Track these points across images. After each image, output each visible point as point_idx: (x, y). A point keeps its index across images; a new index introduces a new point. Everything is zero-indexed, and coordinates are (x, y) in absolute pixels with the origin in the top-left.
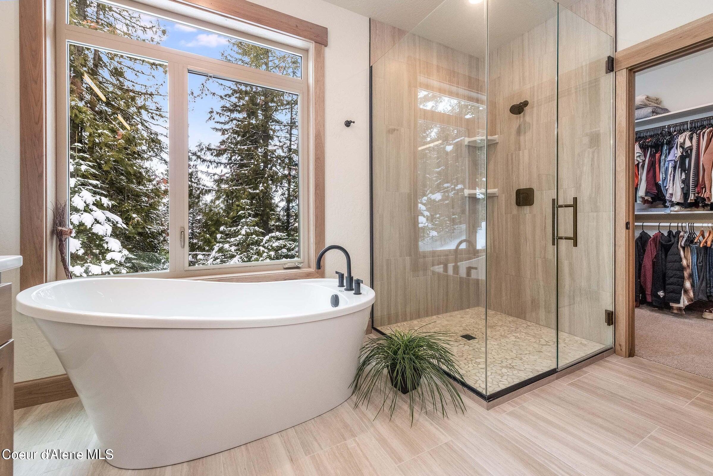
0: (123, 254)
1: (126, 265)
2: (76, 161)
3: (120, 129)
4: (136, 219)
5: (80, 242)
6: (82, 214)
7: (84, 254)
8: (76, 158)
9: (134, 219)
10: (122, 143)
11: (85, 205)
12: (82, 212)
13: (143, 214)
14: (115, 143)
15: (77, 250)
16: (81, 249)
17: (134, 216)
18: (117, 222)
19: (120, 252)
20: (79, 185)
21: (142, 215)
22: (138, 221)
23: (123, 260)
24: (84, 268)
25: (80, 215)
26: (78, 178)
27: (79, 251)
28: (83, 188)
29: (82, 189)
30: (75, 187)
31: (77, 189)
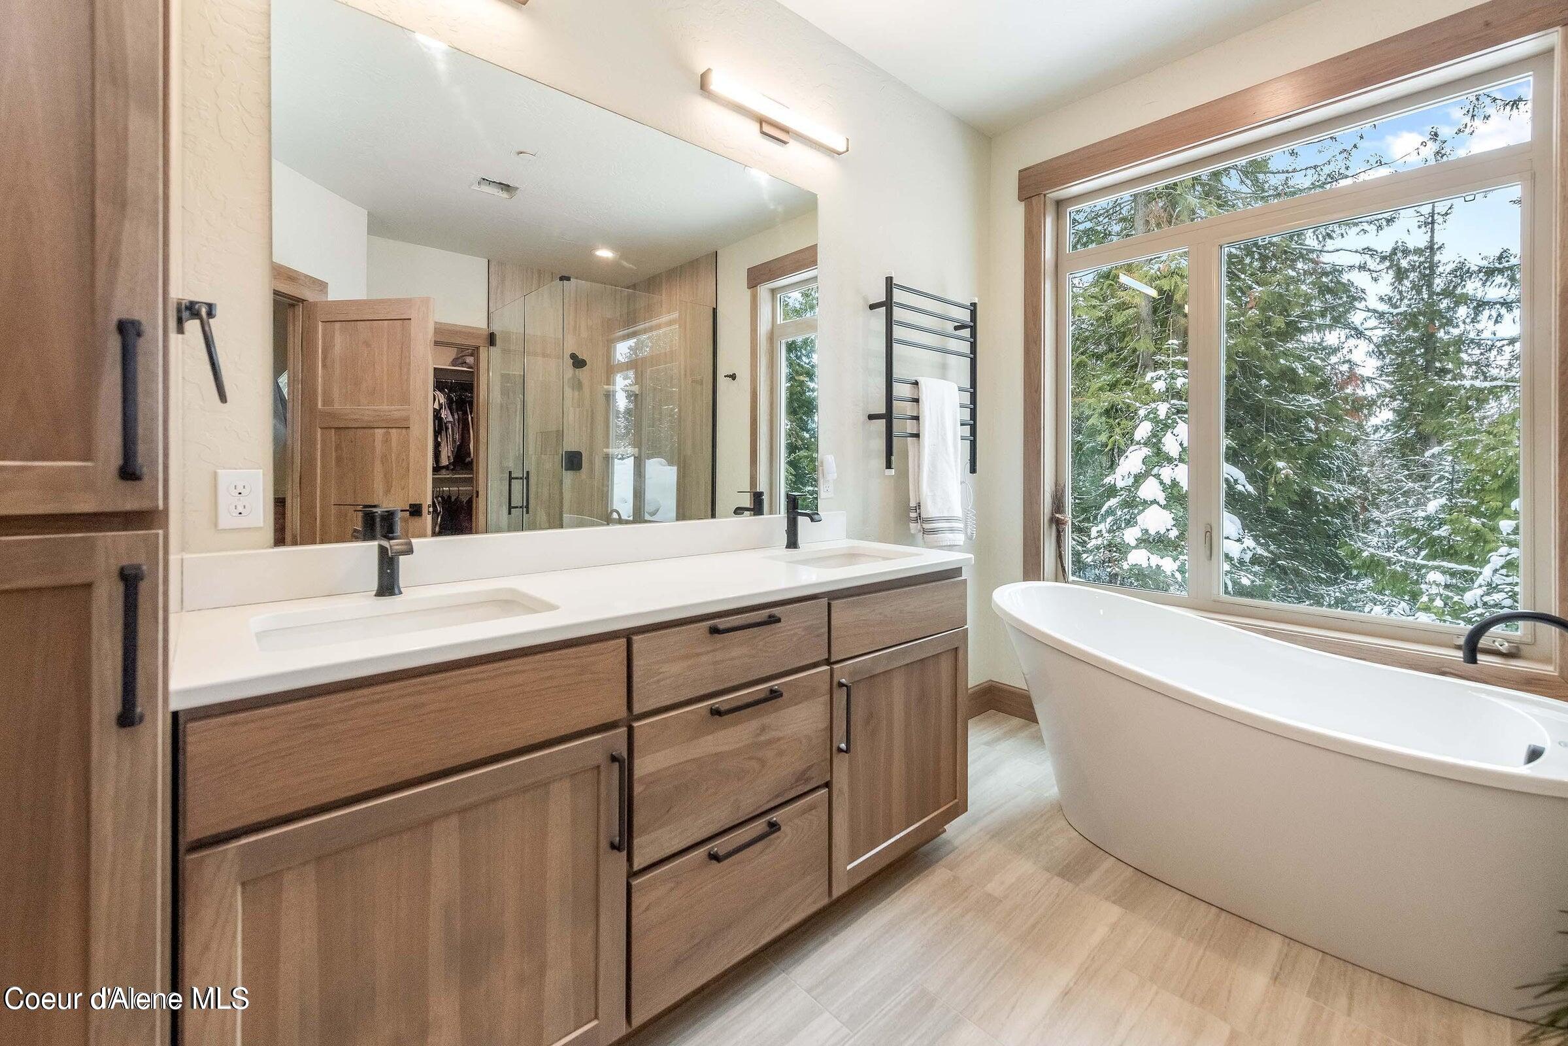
0: (1245, 545)
1: (1253, 570)
2: (1169, 372)
3: (1254, 286)
4: (1284, 472)
5: (1173, 515)
6: (1177, 465)
7: (1177, 537)
8: (1170, 366)
9: (1279, 471)
10: (1253, 317)
11: (1181, 450)
12: (1176, 463)
13: (1300, 462)
14: (1242, 318)
15: (1168, 530)
16: (1174, 528)
17: (1280, 464)
18: (1236, 481)
19: (1239, 540)
20: (1173, 414)
21: (1297, 463)
22: (1287, 477)
23: (1247, 557)
24: (1178, 563)
25: (1174, 467)
26: (1172, 402)
27: (1170, 532)
28: (1179, 418)
29: (1178, 420)
30: (1168, 417)
31: (1170, 421)
